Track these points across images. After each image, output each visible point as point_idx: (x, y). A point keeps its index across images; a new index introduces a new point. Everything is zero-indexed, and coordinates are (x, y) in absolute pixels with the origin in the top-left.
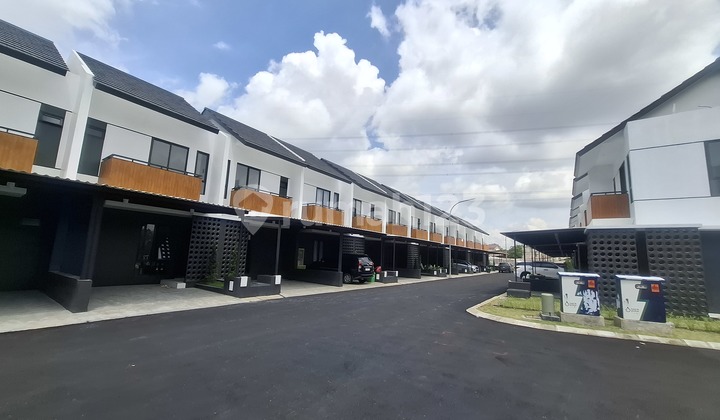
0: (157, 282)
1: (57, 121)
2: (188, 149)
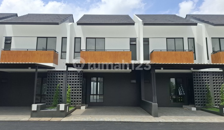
1: (134, 43)
2: (183, 38)
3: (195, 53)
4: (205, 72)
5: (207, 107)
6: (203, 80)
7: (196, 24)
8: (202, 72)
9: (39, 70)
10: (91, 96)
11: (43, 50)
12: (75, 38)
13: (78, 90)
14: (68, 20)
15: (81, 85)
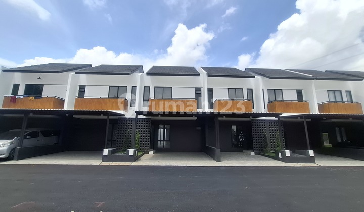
1: (199, 92)
2: (243, 89)
3: (253, 102)
4: (262, 120)
5: (264, 152)
6: (260, 127)
7: (254, 77)
8: (260, 120)
9: (111, 117)
10: (159, 142)
11: (115, 98)
12: (144, 87)
13: (146, 136)
14: (138, 71)
15: (149, 131)
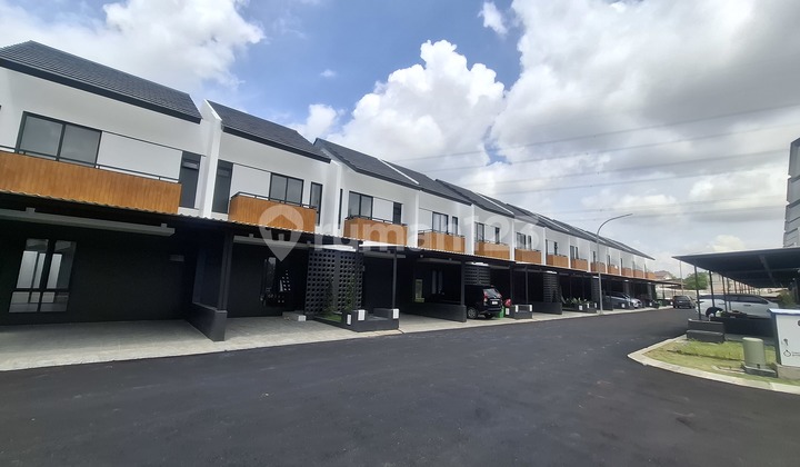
0: (279, 314)
1: (194, 166)
2: (303, 181)
3: (319, 212)
6: (324, 265)
7: (328, 161)
